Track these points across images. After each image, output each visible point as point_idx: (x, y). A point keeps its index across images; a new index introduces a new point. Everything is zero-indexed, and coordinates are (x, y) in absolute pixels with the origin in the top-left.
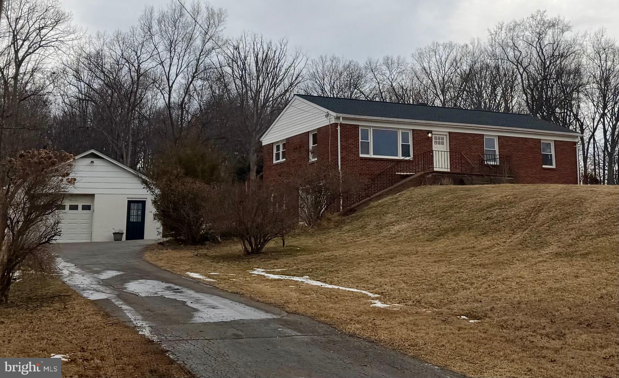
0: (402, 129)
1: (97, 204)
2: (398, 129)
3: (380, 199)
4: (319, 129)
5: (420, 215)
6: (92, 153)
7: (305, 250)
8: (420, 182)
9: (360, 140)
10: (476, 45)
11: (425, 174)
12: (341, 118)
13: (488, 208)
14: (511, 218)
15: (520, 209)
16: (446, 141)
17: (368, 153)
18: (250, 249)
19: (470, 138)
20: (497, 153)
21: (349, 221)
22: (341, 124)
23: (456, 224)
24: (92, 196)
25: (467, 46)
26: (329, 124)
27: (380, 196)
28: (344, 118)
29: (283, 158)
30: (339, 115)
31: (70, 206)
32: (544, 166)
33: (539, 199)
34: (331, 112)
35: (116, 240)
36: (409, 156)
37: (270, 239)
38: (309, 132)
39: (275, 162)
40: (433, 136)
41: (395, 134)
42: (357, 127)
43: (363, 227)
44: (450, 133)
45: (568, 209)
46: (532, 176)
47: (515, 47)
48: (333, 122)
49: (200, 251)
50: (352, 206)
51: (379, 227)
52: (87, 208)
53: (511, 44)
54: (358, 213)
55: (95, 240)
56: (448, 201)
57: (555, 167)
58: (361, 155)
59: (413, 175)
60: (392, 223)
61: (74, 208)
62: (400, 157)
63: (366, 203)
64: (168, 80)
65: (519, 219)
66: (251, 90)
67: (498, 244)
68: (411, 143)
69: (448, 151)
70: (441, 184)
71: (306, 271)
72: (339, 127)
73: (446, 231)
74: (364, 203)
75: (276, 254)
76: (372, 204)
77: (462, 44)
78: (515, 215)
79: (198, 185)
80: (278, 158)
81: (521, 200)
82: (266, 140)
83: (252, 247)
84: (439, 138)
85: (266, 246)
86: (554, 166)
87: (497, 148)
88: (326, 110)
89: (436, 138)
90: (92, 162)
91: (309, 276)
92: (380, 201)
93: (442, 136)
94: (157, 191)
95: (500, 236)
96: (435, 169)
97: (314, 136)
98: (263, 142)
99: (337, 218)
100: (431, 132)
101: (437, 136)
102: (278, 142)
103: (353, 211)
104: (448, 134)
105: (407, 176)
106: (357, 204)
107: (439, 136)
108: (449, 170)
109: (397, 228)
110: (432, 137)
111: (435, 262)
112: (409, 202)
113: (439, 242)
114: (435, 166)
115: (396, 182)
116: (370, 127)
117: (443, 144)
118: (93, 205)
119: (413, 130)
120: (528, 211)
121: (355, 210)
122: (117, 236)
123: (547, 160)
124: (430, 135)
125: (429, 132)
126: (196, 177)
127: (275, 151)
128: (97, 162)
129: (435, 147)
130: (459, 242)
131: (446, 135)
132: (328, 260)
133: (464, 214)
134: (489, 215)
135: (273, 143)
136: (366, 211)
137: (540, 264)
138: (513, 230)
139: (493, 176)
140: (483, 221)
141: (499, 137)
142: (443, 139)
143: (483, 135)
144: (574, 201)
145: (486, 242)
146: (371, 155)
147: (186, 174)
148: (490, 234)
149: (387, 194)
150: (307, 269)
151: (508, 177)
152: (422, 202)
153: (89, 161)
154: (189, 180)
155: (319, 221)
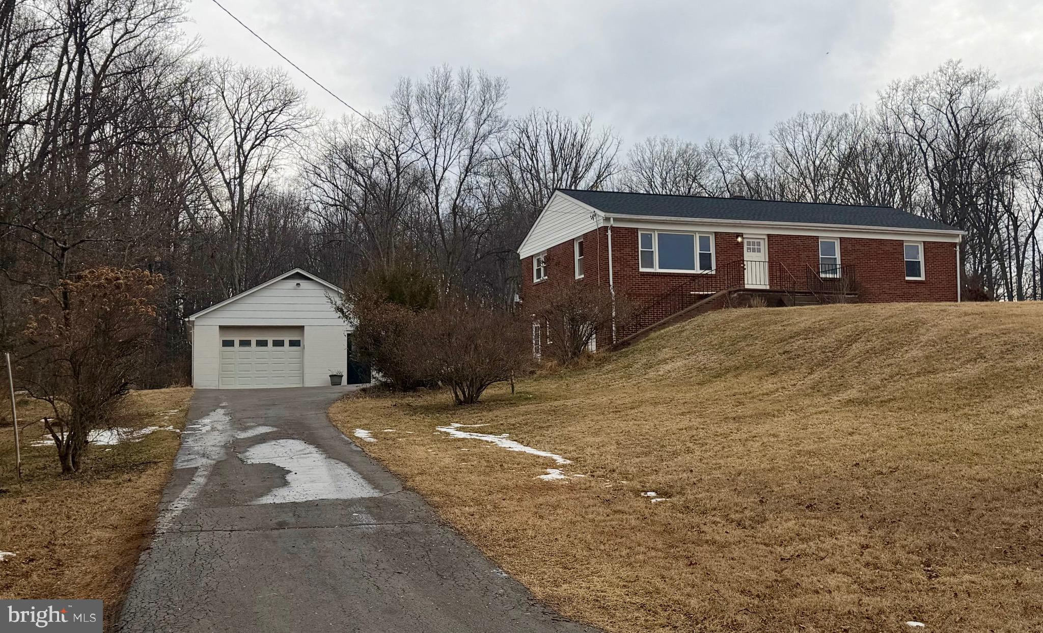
0: (699, 232)
1: (308, 338)
2: (695, 232)
3: (662, 329)
4: (585, 235)
5: (703, 348)
6: (297, 273)
7: (539, 398)
8: (720, 304)
9: (640, 249)
10: (859, 114)
11: (730, 292)
12: (612, 219)
13: (791, 337)
14: (815, 351)
15: (829, 340)
16: (764, 246)
17: (652, 266)
18: (461, 397)
19: (798, 242)
20: (839, 262)
21: (615, 358)
22: (612, 227)
23: (742, 361)
24: (301, 328)
25: (846, 116)
26: (596, 227)
27: (664, 324)
28: (615, 220)
29: (545, 276)
30: (609, 215)
31: (274, 341)
32: (907, 278)
33: (861, 324)
34: (598, 212)
35: (334, 384)
36: (710, 268)
37: (489, 384)
38: (573, 239)
39: (536, 281)
40: (745, 241)
41: (690, 239)
42: (636, 231)
43: (629, 366)
44: (769, 236)
45: (893, 337)
46: (891, 292)
47: (915, 115)
48: (602, 225)
50: (626, 339)
51: (648, 366)
52: (293, 343)
53: (910, 111)
54: (631, 348)
55: (307, 385)
56: (744, 329)
57: (924, 279)
58: (642, 270)
59: (712, 294)
60: (665, 361)
61: (278, 343)
62: (697, 271)
63: (646, 333)
64: (434, 176)
65: (824, 352)
66: (547, 187)
67: (784, 388)
68: (712, 251)
69: (767, 260)
70: (750, 306)
71: (512, 427)
72: (609, 232)
73: (728, 370)
74: (643, 333)
75: (498, 402)
76: (653, 335)
77: (840, 114)
78: (821, 348)
79: (403, 314)
80: (539, 276)
81: (838, 325)
82: (524, 252)
83: (464, 393)
84: (754, 244)
85: (484, 393)
86: (922, 278)
87: (838, 256)
88: (592, 209)
89: (749, 244)
90: (298, 284)
91: (510, 433)
92: (662, 331)
93: (758, 241)
94: (356, 322)
95: (792, 377)
96: (747, 287)
97: (581, 244)
98: (521, 255)
99: (604, 354)
100: (741, 235)
101: (751, 240)
102: (538, 254)
103: (626, 344)
104: (766, 237)
105: (707, 296)
106: (634, 334)
107: (749, 240)
108: (768, 287)
109: (668, 367)
110: (742, 243)
111: (683, 414)
112: (697, 332)
113: (712, 386)
114: (746, 282)
115: (691, 304)
116: (654, 230)
117: (759, 251)
118: (303, 339)
119: (716, 233)
120: (841, 341)
121: (629, 344)
122: (335, 379)
123: (913, 268)
124: (739, 239)
125: (738, 235)
126: (403, 303)
127: (535, 267)
128: (304, 284)
129: (747, 256)
130: (735, 385)
131: (764, 239)
132: (555, 411)
133: (757, 347)
134: (787, 348)
135: (532, 256)
136: (642, 344)
137: (815, 416)
138: (812, 369)
139: (826, 293)
140: (778, 356)
141: (842, 240)
142: (759, 244)
143: (817, 238)
144: (906, 326)
145: (769, 385)
146: (657, 269)
147: (391, 299)
148: (780, 373)
149: (676, 321)
150: (513, 425)
151: (847, 294)
152: (711, 331)
153: (293, 283)
154: (391, 306)
155: (576, 359)
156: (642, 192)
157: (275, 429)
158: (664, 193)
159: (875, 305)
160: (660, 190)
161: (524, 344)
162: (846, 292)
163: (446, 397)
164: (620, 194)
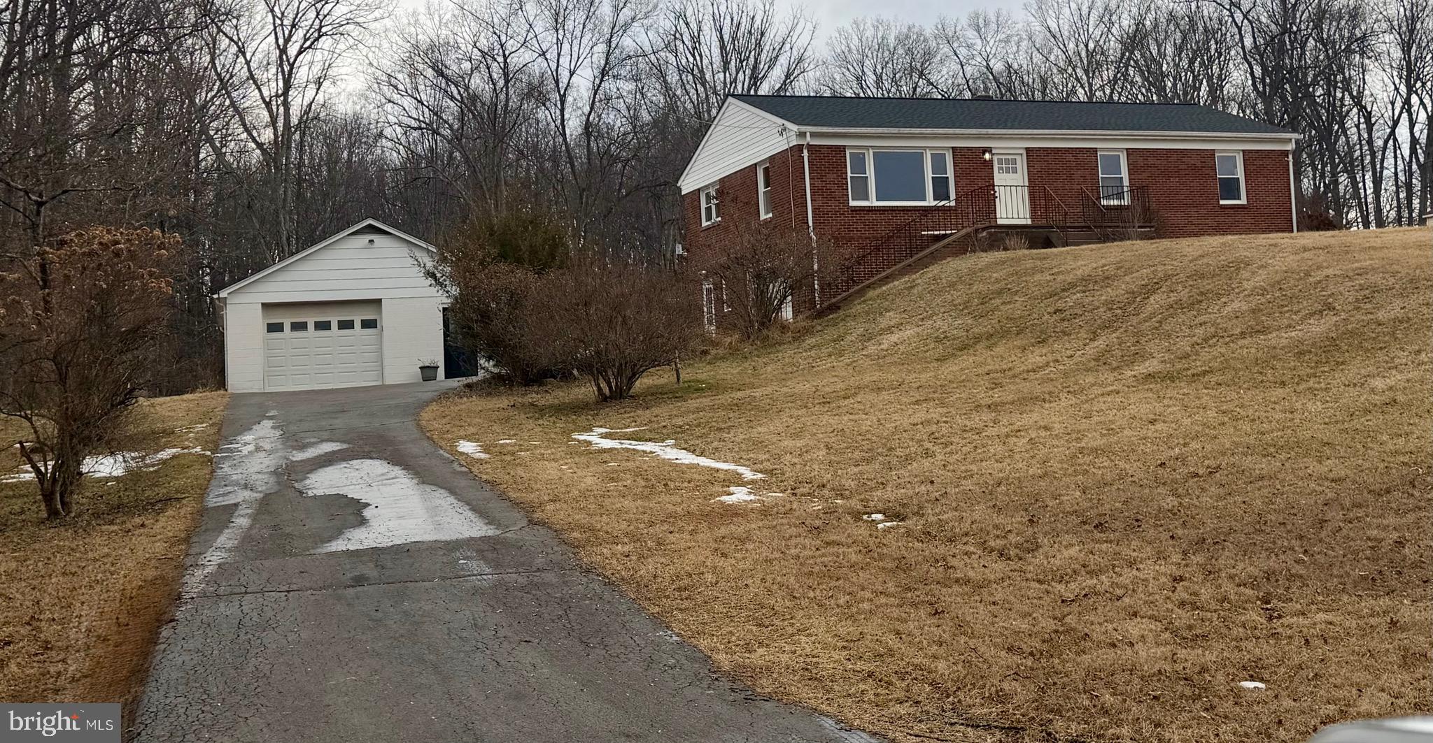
0: (931, 148)
1: (388, 316)
2: (925, 148)
3: (884, 285)
4: (772, 158)
5: (942, 310)
6: (370, 226)
7: (714, 388)
8: (963, 247)
9: (849, 175)
11: (976, 231)
12: (808, 134)
13: (1063, 290)
14: (1098, 307)
15: (1117, 291)
16: (1022, 165)
17: (867, 199)
18: (606, 391)
19: (1070, 157)
20: (1126, 182)
21: (819, 328)
22: (810, 147)
23: (997, 326)
24: (378, 302)
26: (786, 147)
27: (887, 277)
28: (813, 135)
29: (717, 217)
30: (803, 128)
31: (339, 322)
32: (1222, 202)
33: (1160, 268)
34: (789, 125)
35: (425, 379)
36: (948, 198)
37: (643, 372)
38: (756, 164)
39: (705, 224)
40: (995, 158)
41: (918, 158)
42: (842, 149)
43: (841, 338)
44: (1028, 149)
45: (1206, 285)
46: (1200, 222)
48: (795, 143)
49: (528, 399)
50: (834, 300)
51: (867, 337)
52: (368, 324)
54: (841, 313)
55: (388, 382)
56: (997, 281)
57: (1245, 203)
58: (853, 203)
59: (952, 234)
60: (889, 330)
61: (346, 325)
62: (930, 202)
63: (861, 292)
64: (557, 82)
65: (1110, 309)
66: (715, 92)
67: (1057, 361)
68: (950, 174)
69: (1027, 184)
70: (1005, 249)
71: (679, 430)
72: (805, 152)
73: (978, 339)
74: (858, 292)
75: (657, 395)
76: (871, 293)
78: (1106, 303)
79: (520, 276)
80: (709, 218)
81: (1129, 271)
82: (687, 184)
83: (610, 388)
84: (1007, 161)
85: (638, 383)
86: (1243, 201)
87: (1124, 174)
88: (780, 121)
89: (1000, 162)
90: (371, 241)
91: (676, 439)
92: (884, 288)
93: (1013, 157)
94: (455, 291)
95: (1067, 345)
96: (1000, 222)
97: (766, 171)
98: (683, 188)
99: (805, 323)
100: (989, 150)
101: (1003, 157)
102: (707, 187)
103: (834, 308)
104: (1024, 152)
105: (945, 236)
106: (845, 294)
107: (1000, 157)
108: (1029, 222)
109: (894, 338)
110: (991, 161)
111: (917, 402)
112: (933, 287)
113: (956, 361)
114: (998, 216)
115: (923, 249)
116: (867, 148)
117: (1015, 171)
118: (381, 319)
119: (954, 149)
120: (1133, 293)
121: (839, 308)
122: (428, 372)
123: (1230, 188)
124: (987, 156)
125: (985, 150)
126: (519, 261)
127: (704, 205)
128: (378, 239)
129: (999, 179)
130: (989, 360)
131: (1021, 154)
132: (736, 406)
133: (1017, 305)
134: (1060, 305)
135: (699, 190)
136: (857, 308)
137: (1101, 399)
138: (1094, 333)
139: (1110, 227)
140: (1047, 316)
141: (1129, 152)
142: (1014, 162)
143: (1095, 150)
144: (1223, 268)
145: (1035, 357)
146: (873, 202)
147: (503, 256)
148: (1051, 340)
149: (902, 273)
150: (681, 427)
151: (1139, 227)
152: (952, 285)
153: (365, 239)
154: (503, 266)
155: (765, 332)
156: (848, 95)
157: (345, 446)
158: (880, 96)
159: (1178, 240)
160: (875, 91)
161: (691, 313)
162: (1137, 225)
163: (585, 391)
164: (819, 98)
